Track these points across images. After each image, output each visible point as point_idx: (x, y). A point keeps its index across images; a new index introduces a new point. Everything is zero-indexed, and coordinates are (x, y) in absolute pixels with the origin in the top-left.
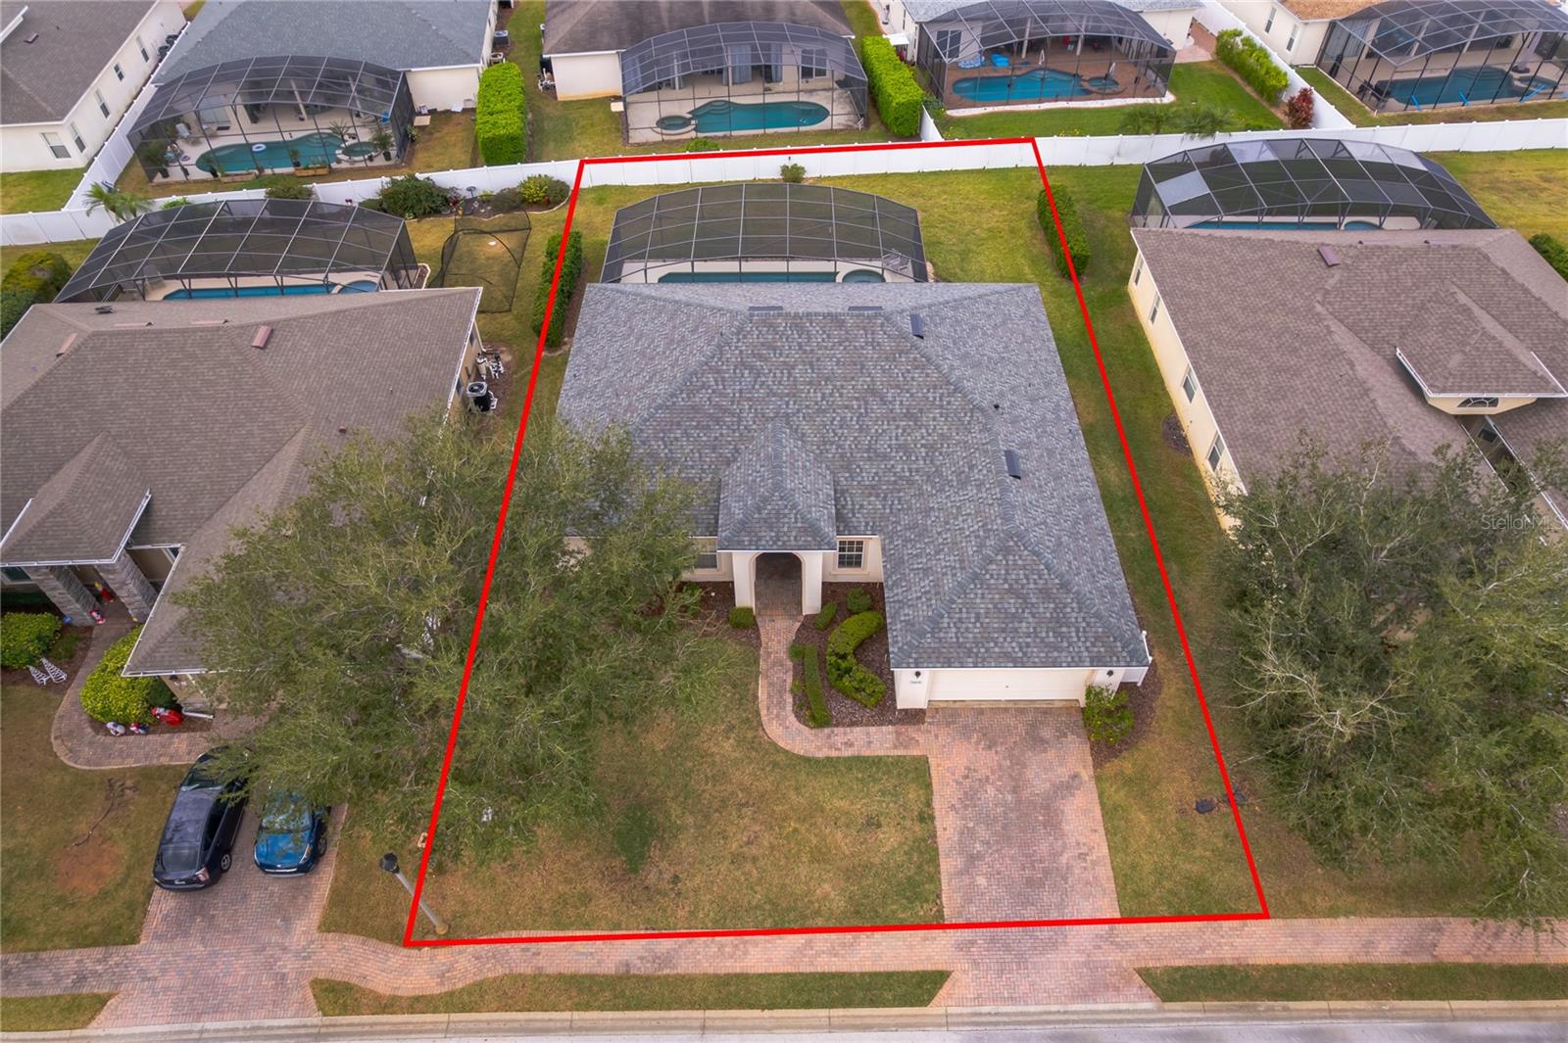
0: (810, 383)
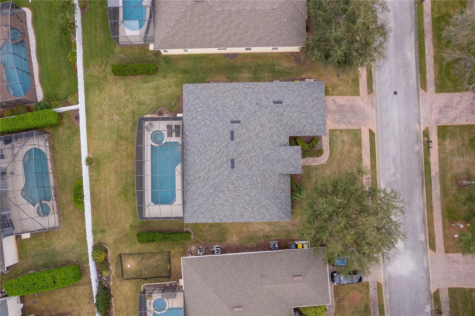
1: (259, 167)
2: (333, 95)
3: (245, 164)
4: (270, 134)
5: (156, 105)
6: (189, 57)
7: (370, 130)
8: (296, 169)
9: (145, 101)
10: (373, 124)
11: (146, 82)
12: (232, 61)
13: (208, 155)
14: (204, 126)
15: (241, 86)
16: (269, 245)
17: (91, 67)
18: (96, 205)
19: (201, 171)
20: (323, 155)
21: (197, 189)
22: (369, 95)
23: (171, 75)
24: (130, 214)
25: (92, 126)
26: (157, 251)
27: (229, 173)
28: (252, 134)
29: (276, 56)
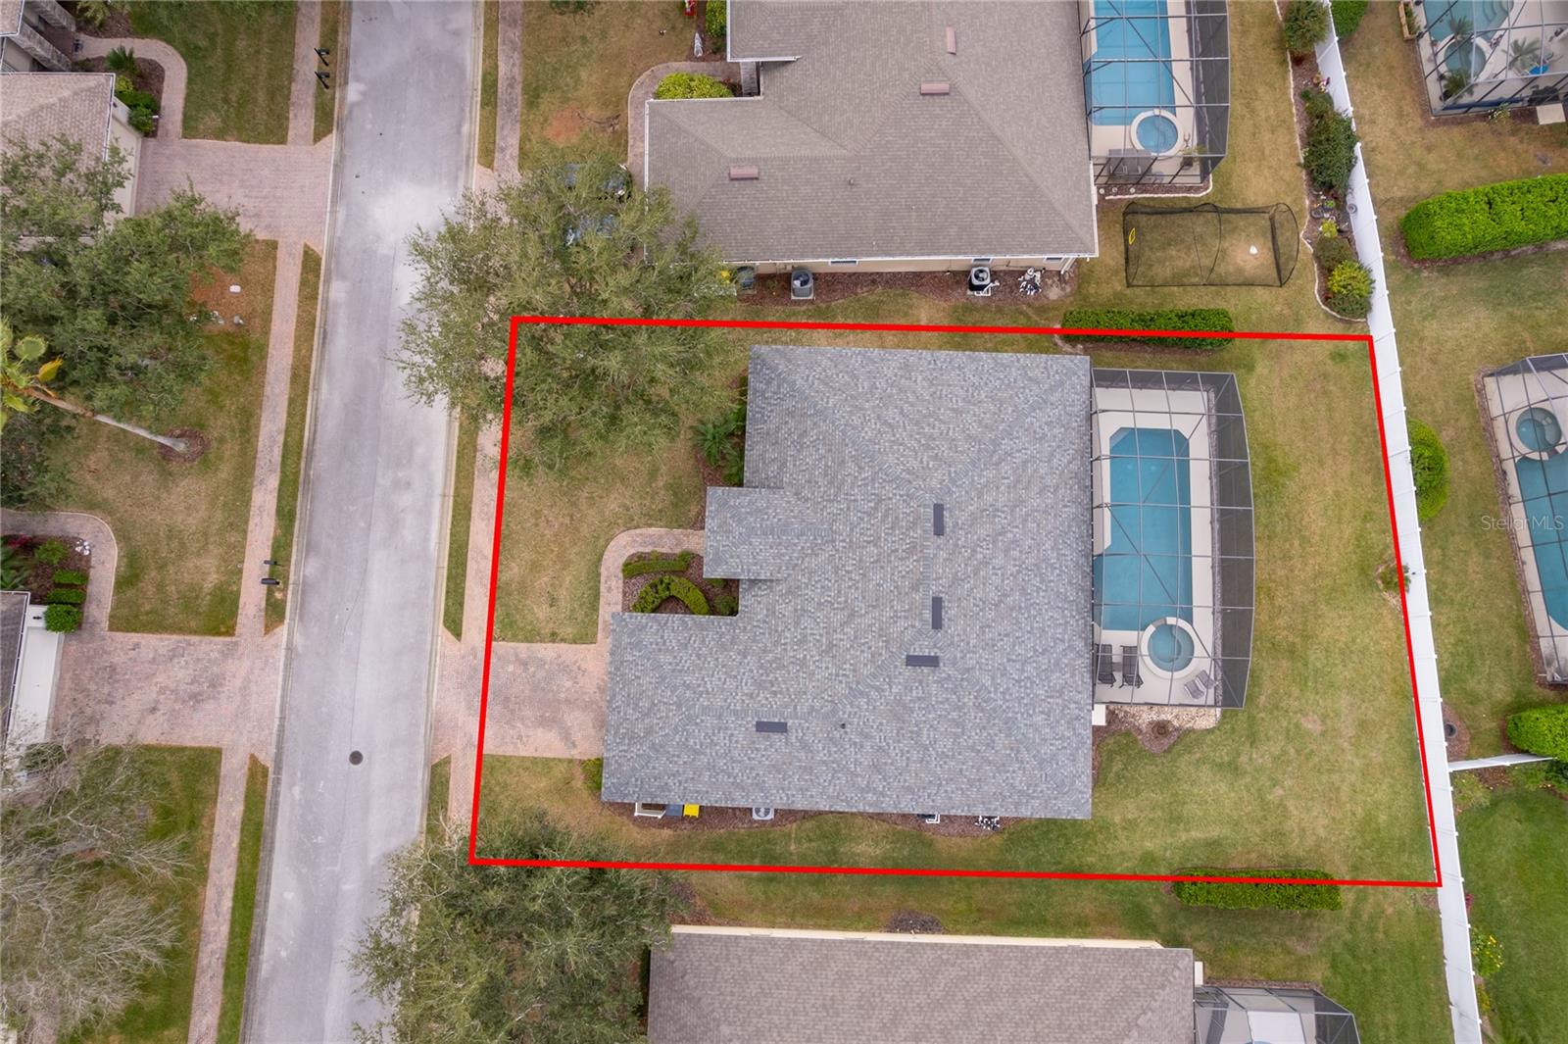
0: (861, 560)
1: (848, 508)
2: (570, 761)
3: (897, 518)
4: (806, 622)
5: (1176, 761)
6: (1062, 927)
7: (458, 635)
8: (726, 503)
9: (1215, 775)
10: (444, 656)
11: (1213, 844)
12: (912, 904)
13: (1015, 560)
14: (1025, 662)
15: (890, 797)
16: (816, 290)
17: (1411, 912)
19: (1037, 511)
20: (623, 560)
22: (445, 755)
23: (1126, 864)
24: (1256, 403)
26: (1166, 290)
27: (950, 492)
28: (867, 621)
29: (756, 912)
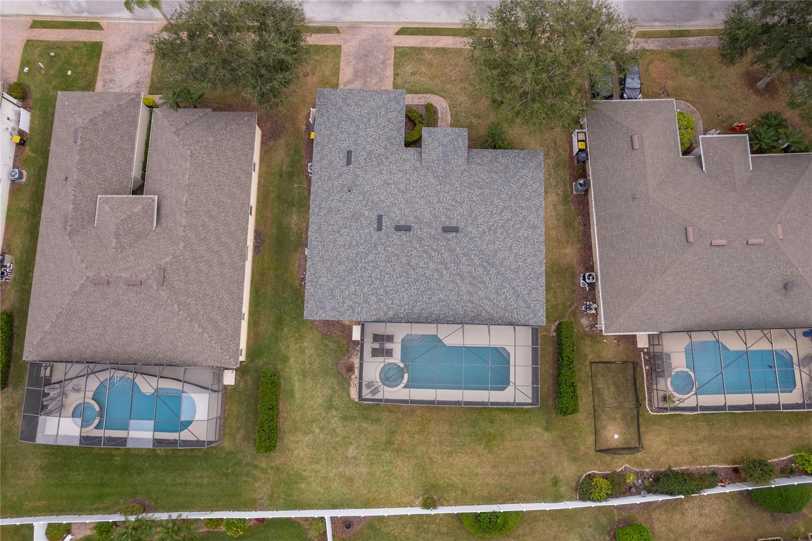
0: (430, 196)
1: (457, 191)
2: (338, 84)
3: (452, 210)
4: (400, 174)
5: (334, 376)
6: (254, 314)
7: (397, 34)
8: (460, 136)
9: (326, 396)
10: (387, 28)
11: (292, 394)
12: (268, 241)
13: (433, 275)
14: (381, 281)
15: (317, 219)
16: (579, 195)
17: (257, 496)
18: (508, 494)
19: (459, 289)
20: (434, 104)
21: (490, 300)
22: (341, 31)
23: (283, 347)
24: (526, 430)
25: (364, 498)
26: (590, 384)
27: (466, 236)
28: (400, 198)
29: (266, 169)
